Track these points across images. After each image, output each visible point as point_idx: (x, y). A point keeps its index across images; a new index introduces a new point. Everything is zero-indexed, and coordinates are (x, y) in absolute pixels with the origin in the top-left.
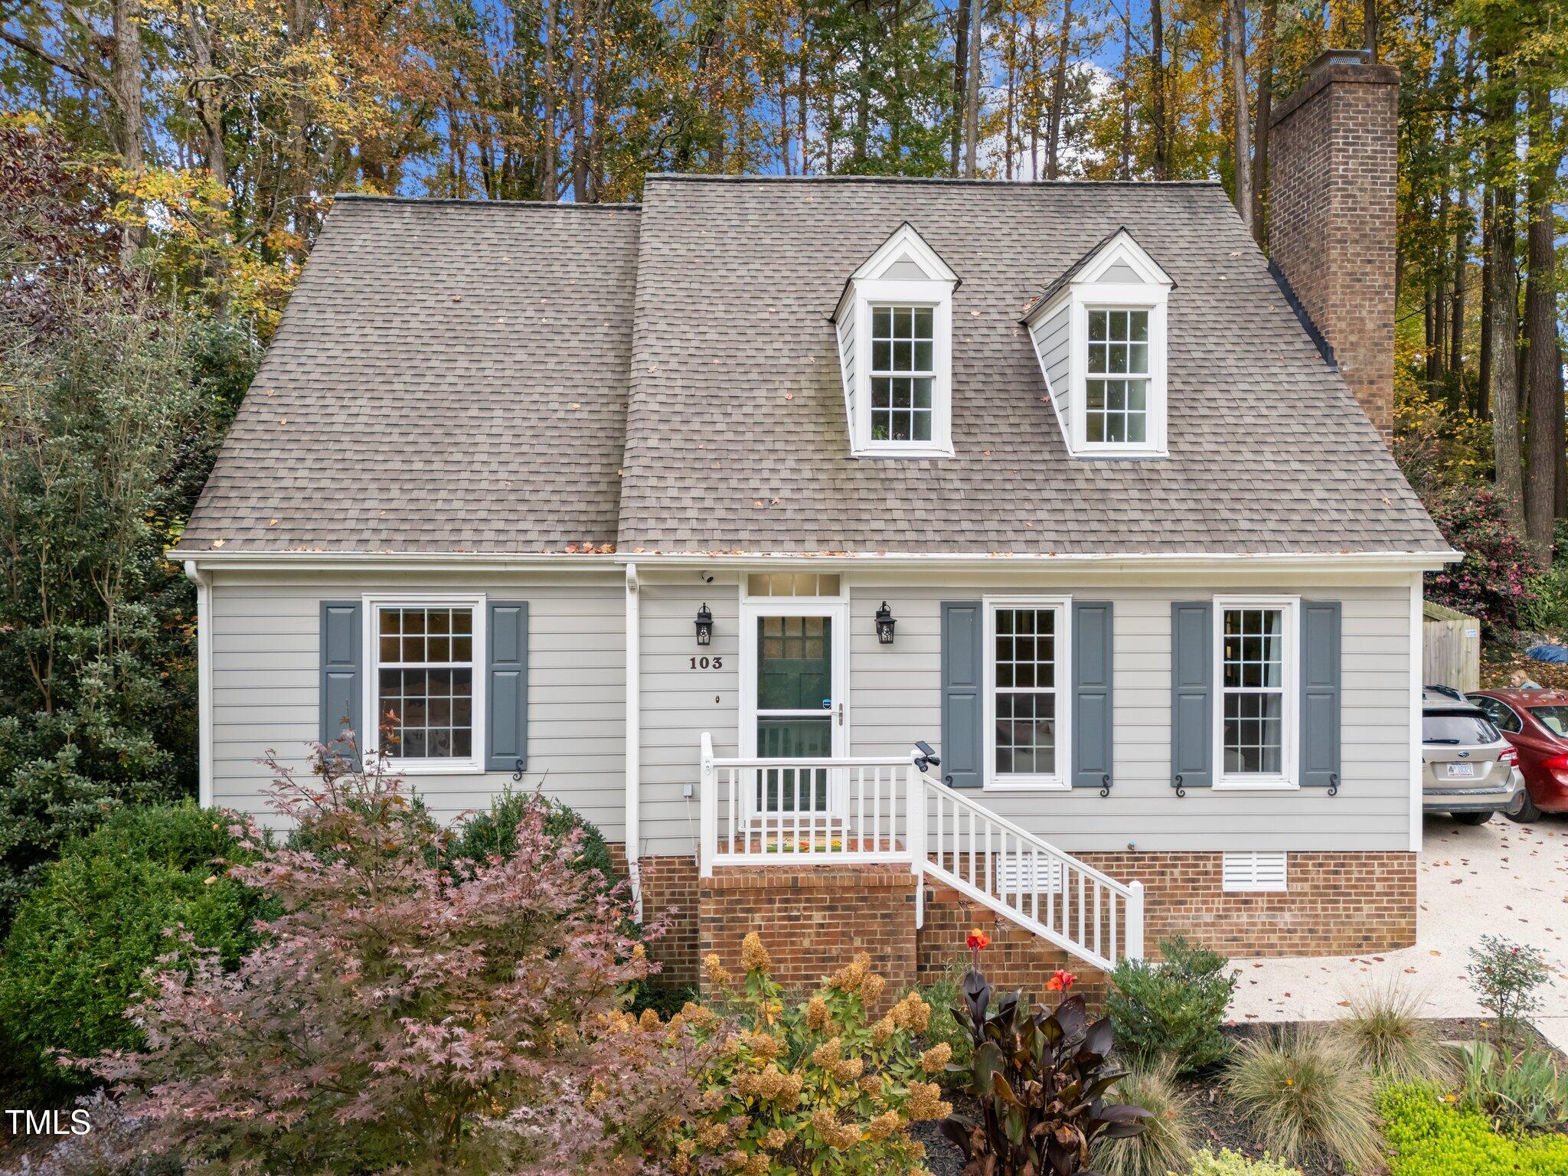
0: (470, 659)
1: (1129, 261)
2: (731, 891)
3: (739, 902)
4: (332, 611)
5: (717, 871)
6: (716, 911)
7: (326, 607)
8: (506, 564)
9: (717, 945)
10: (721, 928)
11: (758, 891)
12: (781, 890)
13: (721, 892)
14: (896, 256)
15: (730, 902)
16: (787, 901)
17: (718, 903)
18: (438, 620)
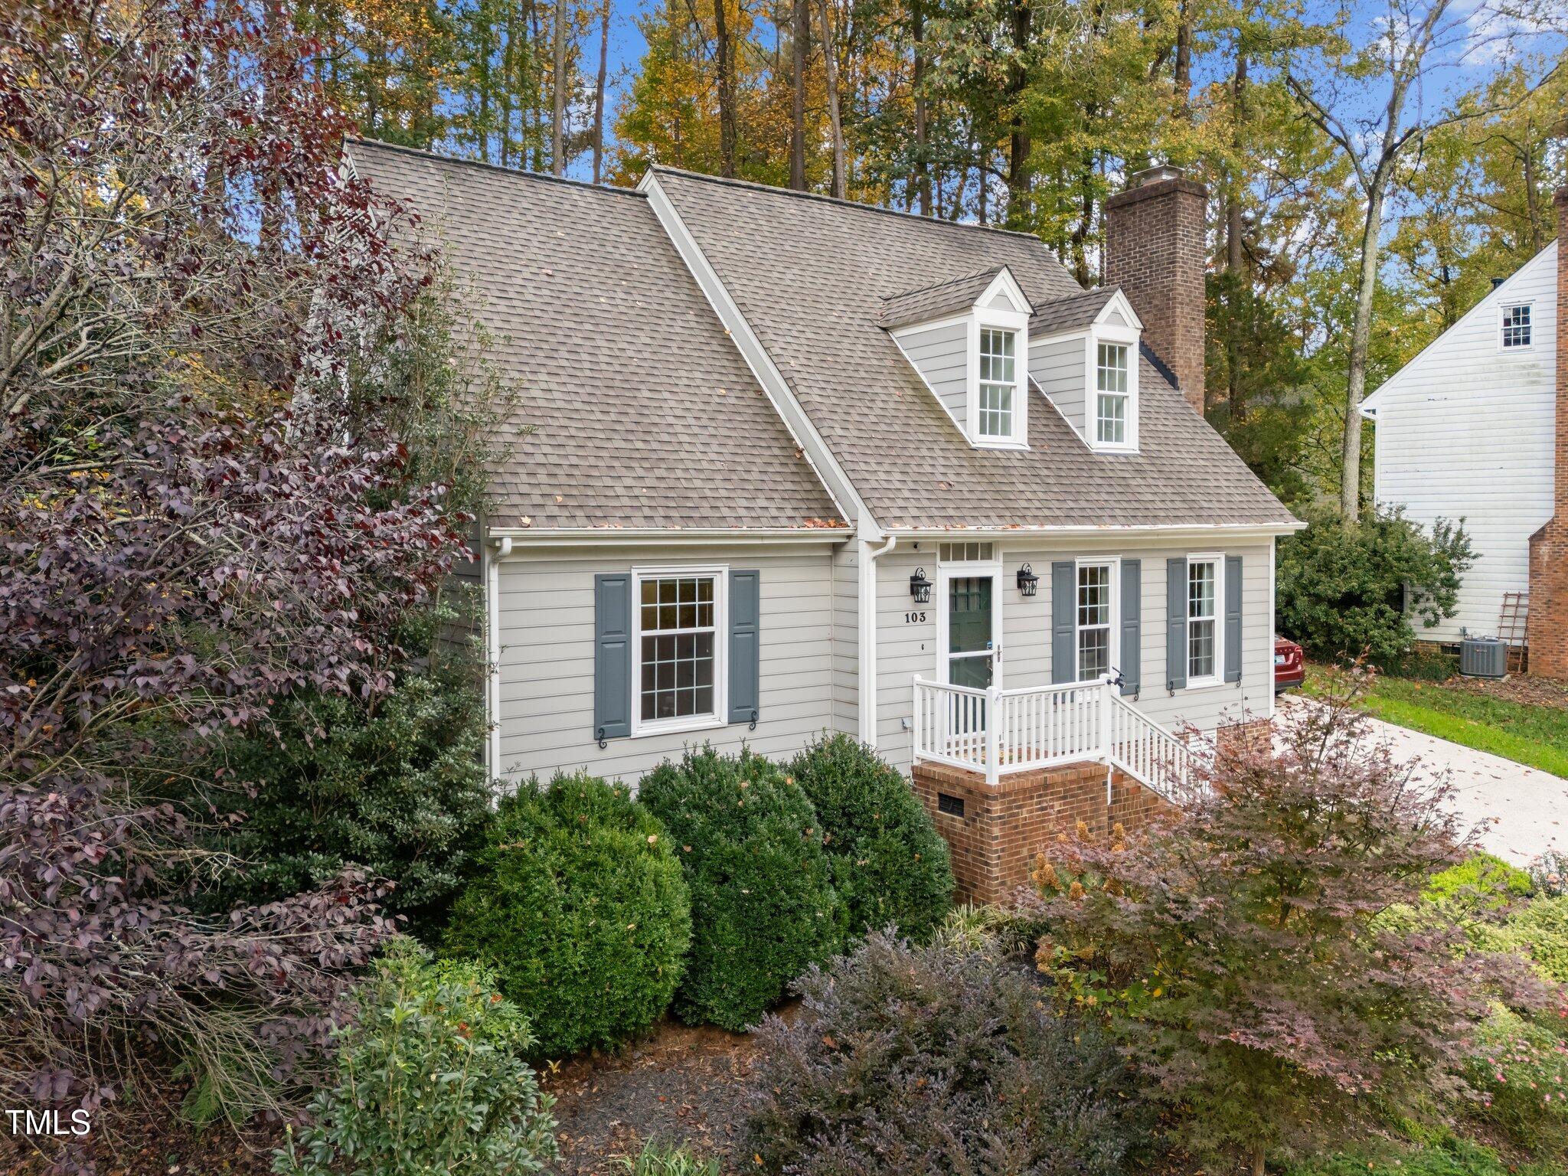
0: (711, 624)
1: (1121, 311)
2: (1009, 794)
3: (1014, 801)
4: (606, 584)
5: (1002, 778)
6: (1002, 810)
7: (600, 580)
8: (762, 537)
9: (1003, 836)
10: (1004, 823)
11: (1025, 791)
12: (1037, 788)
13: (1004, 795)
14: (996, 292)
15: (1010, 802)
16: (1040, 796)
17: (1003, 803)
18: (688, 589)
